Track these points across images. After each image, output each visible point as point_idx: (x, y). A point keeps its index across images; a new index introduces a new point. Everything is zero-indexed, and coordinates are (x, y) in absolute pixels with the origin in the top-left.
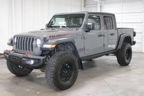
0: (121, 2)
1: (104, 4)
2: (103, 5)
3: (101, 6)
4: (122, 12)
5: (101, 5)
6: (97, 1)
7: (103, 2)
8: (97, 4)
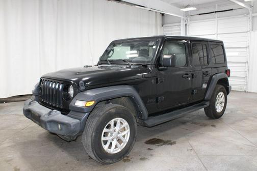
0: (215, 18)
1: (190, 21)
2: (188, 23)
3: (186, 25)
4: (217, 32)
5: (186, 23)
6: (180, 18)
7: (189, 19)
8: (180, 22)
